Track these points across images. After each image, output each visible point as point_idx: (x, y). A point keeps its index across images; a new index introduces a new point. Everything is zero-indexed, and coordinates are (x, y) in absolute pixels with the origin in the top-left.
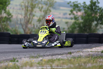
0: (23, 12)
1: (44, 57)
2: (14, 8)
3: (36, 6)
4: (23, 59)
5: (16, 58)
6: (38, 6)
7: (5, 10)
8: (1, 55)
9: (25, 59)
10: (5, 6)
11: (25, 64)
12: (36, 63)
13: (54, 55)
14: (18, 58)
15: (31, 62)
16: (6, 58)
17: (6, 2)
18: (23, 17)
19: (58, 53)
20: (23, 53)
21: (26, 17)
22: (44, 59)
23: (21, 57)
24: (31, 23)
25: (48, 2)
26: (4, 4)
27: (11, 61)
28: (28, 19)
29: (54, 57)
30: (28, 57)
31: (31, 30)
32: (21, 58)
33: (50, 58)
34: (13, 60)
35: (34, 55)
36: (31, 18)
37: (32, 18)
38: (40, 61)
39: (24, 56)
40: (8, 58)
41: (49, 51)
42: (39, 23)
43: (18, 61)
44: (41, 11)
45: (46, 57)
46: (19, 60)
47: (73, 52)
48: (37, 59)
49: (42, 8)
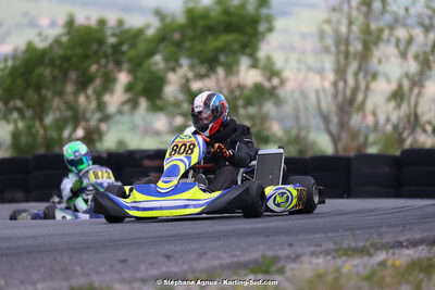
0: (329, 63)
1: (397, 251)
5: (276, 259)
6: (391, 35)
7: (252, 55)
8: (217, 244)
9: (315, 261)
12: (358, 274)
16: (235, 256)
17: (255, 21)
18: (327, 84)
20: (310, 237)
21: (341, 85)
23: (299, 250)
24: (362, 107)
26: (249, 30)
27: (255, 272)
28: (348, 93)
30: (326, 253)
31: (361, 139)
32: (297, 258)
33: (421, 252)
35: (353, 244)
36: (363, 86)
37: (367, 87)
38: (376, 268)
39: (313, 249)
40: (242, 259)
41: (424, 226)
42: (399, 106)
43: (281, 271)
44: (404, 55)
45: (404, 251)
46: (289, 266)
48: (365, 258)
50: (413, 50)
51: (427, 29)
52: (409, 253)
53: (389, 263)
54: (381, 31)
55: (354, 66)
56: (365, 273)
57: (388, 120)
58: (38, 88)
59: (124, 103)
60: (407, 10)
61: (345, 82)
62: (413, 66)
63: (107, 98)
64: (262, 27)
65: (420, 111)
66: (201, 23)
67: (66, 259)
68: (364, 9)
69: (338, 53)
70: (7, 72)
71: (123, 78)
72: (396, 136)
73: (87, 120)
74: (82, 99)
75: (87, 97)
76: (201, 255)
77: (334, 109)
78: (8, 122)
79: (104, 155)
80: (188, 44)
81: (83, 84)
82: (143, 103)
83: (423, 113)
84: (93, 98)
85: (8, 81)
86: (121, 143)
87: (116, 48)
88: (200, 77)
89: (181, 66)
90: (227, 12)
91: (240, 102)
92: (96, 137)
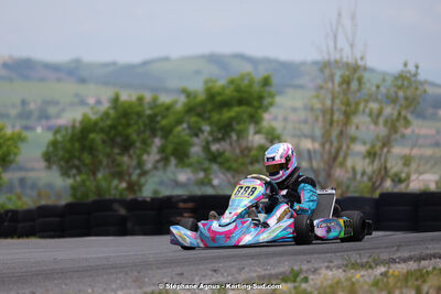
0: (318, 132)
1: (392, 266)
2: (285, 119)
3: (361, 107)
4: (323, 271)
5: (300, 272)
6: (366, 106)
7: (257, 124)
8: (252, 261)
9: (330, 273)
10: (260, 111)
11: (331, 287)
12: (366, 282)
13: (424, 259)
14: (306, 272)
15: (349, 279)
16: (267, 270)
17: (261, 98)
18: (317, 146)
19: (436, 251)
20: (322, 256)
21: (327, 146)
22: (391, 271)
23: (316, 266)
24: (342, 165)
25: (401, 94)
26: (256, 104)
27: (285, 280)
28: (333, 150)
29: (423, 262)
30: (339, 268)
31: (344, 188)
32: (315, 271)
33: (412, 265)
34: (291, 277)
35: (359, 261)
36: (344, 147)
37: (348, 148)
38: (379, 277)
39: (326, 264)
40: (273, 272)
43: (306, 280)
44: (376, 123)
45: (398, 265)
46: (311, 277)
48: (370, 271)
49: (380, 113)
50: (381, 120)
52: (401, 268)
53: (390, 274)
54: (357, 104)
55: (335, 133)
56: (370, 281)
57: (363, 173)
58: (91, 149)
59: (158, 161)
60: (378, 87)
61: (331, 143)
62: (382, 131)
63: (145, 157)
64: (266, 102)
65: (389, 166)
66: (219, 98)
67: (136, 274)
68: (344, 86)
69: (324, 121)
70: (68, 137)
71: (157, 142)
72: (370, 184)
73: (130, 175)
74: (125, 159)
75: (130, 157)
77: (322, 165)
78: (69, 176)
79: (148, 199)
80: (207, 115)
81: (126, 147)
82: (173, 161)
83: (392, 167)
84: (134, 157)
85: (68, 146)
86: (156, 192)
87: (152, 118)
88: (217, 140)
89: (202, 132)
90: (238, 90)
92: (136, 188)
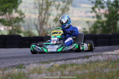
0: (37, 11)
1: (56, 62)
2: (27, 7)
3: (52, 3)
5: (23, 64)
6: (54, 4)
8: (7, 60)
9: (34, 65)
11: (33, 71)
12: (46, 69)
14: (26, 64)
16: (12, 64)
18: (37, 17)
19: (73, 57)
20: (32, 58)
21: (40, 17)
23: (29, 62)
24: (46, 23)
26: (15, 2)
27: (18, 68)
28: (43, 19)
29: (67, 61)
30: (37, 63)
31: (46, 32)
32: (29, 64)
33: (63, 62)
35: (44, 60)
38: (50, 67)
39: (33, 62)
40: (14, 64)
41: (63, 56)
42: (56, 23)
43: (25, 68)
44: (57, 9)
46: (27, 66)
47: (91, 56)
48: (48, 64)
49: (59, 5)
50: (60, 8)
51: (64, 2)
52: (60, 63)
53: (54, 66)
54: (51, 2)
55: (44, 12)
56: (47, 68)
57: (53, 27)
61: (42, 16)
62: (60, 12)
64: (19, 2)
69: (39, 9)
76: (3, 64)
88: (2, 15)
91: (13, 22)
